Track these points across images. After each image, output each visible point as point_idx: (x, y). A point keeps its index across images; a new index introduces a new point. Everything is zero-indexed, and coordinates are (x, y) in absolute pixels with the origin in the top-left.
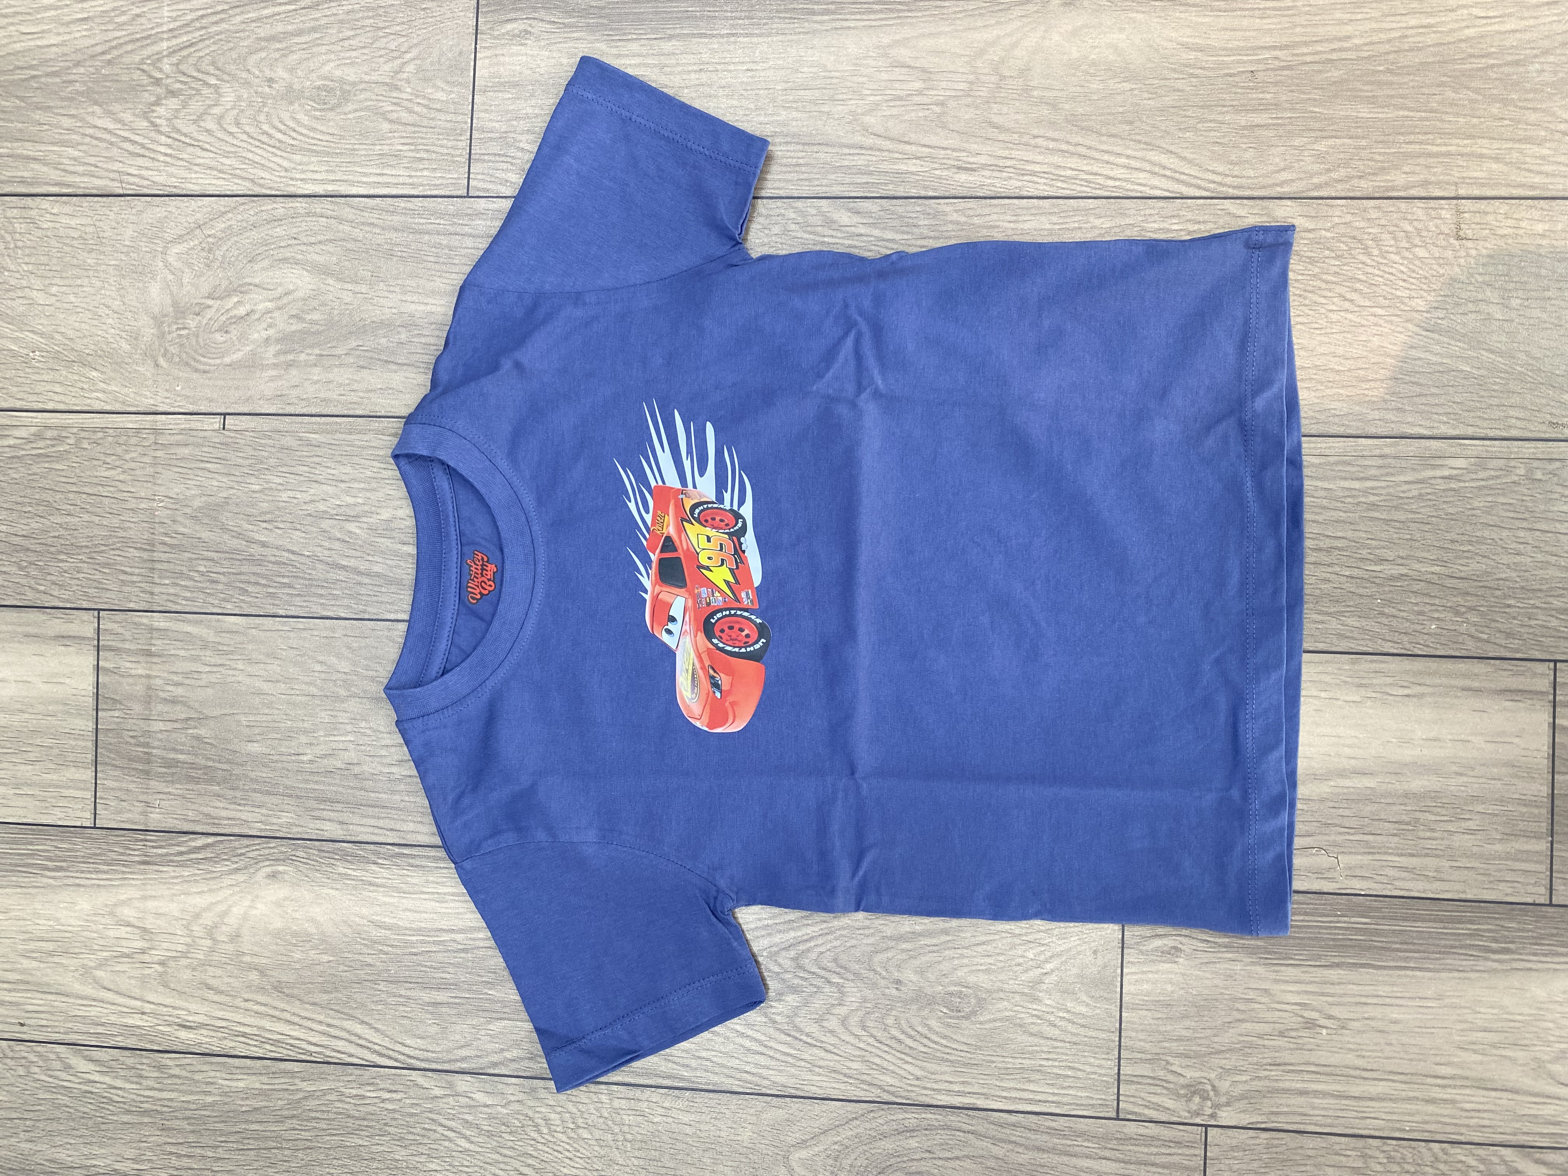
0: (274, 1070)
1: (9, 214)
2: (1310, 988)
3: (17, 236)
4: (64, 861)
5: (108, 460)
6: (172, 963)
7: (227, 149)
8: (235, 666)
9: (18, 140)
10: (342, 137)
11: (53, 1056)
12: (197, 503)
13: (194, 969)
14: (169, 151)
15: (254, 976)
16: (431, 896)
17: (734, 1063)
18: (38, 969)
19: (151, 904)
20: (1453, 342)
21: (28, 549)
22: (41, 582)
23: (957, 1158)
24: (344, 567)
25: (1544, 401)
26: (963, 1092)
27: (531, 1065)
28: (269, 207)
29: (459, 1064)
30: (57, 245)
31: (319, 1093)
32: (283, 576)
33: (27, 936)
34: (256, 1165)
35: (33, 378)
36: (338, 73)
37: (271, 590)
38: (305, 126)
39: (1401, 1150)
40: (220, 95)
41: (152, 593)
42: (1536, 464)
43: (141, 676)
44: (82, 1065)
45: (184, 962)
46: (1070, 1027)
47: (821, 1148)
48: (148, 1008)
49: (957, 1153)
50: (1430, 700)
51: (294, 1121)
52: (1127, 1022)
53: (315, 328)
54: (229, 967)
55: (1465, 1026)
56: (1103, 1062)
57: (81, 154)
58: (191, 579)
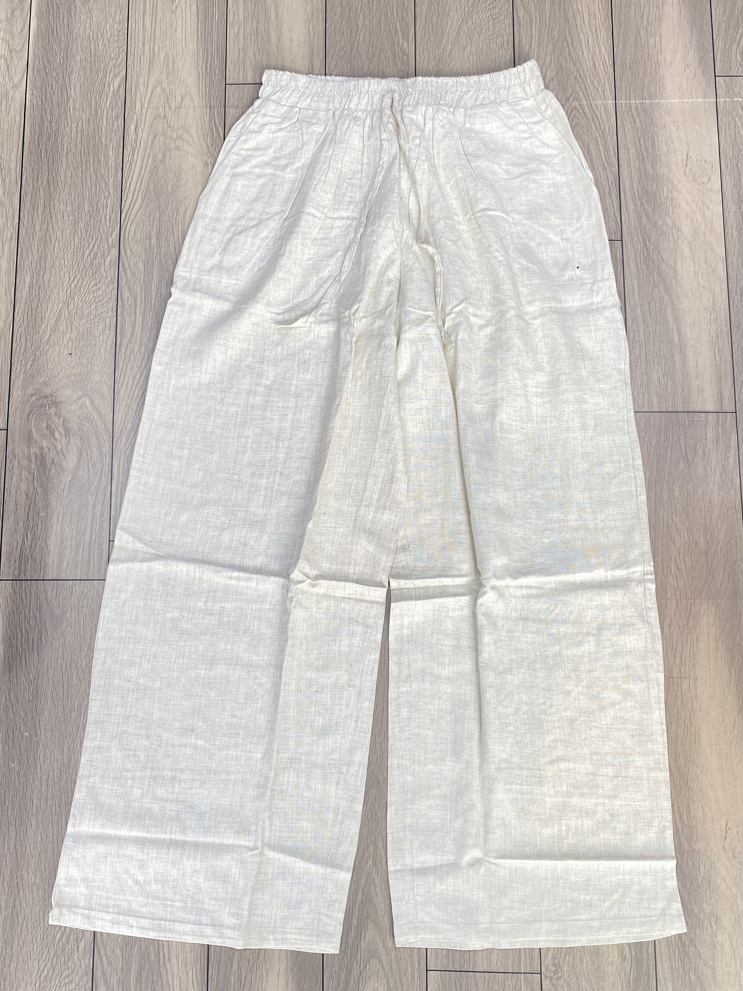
0: (118, 167)
1: (505, 36)
3: (495, 40)
4: (210, 71)
6: (165, 120)
11: (120, 68)
13: (162, 131)
15: (160, 157)
17: (129, 371)
18: (160, 61)
19: (191, 110)
22: (337, 57)
23: (89, 471)
27: (124, 281)
29: (123, 250)
31: (108, 188)
33: (175, 56)
34: (74, 161)
35: (431, 50)
44: (116, 83)
45: (166, 126)
47: (91, 411)
48: (144, 111)
49: (91, 471)
51: (95, 178)
54: (164, 146)
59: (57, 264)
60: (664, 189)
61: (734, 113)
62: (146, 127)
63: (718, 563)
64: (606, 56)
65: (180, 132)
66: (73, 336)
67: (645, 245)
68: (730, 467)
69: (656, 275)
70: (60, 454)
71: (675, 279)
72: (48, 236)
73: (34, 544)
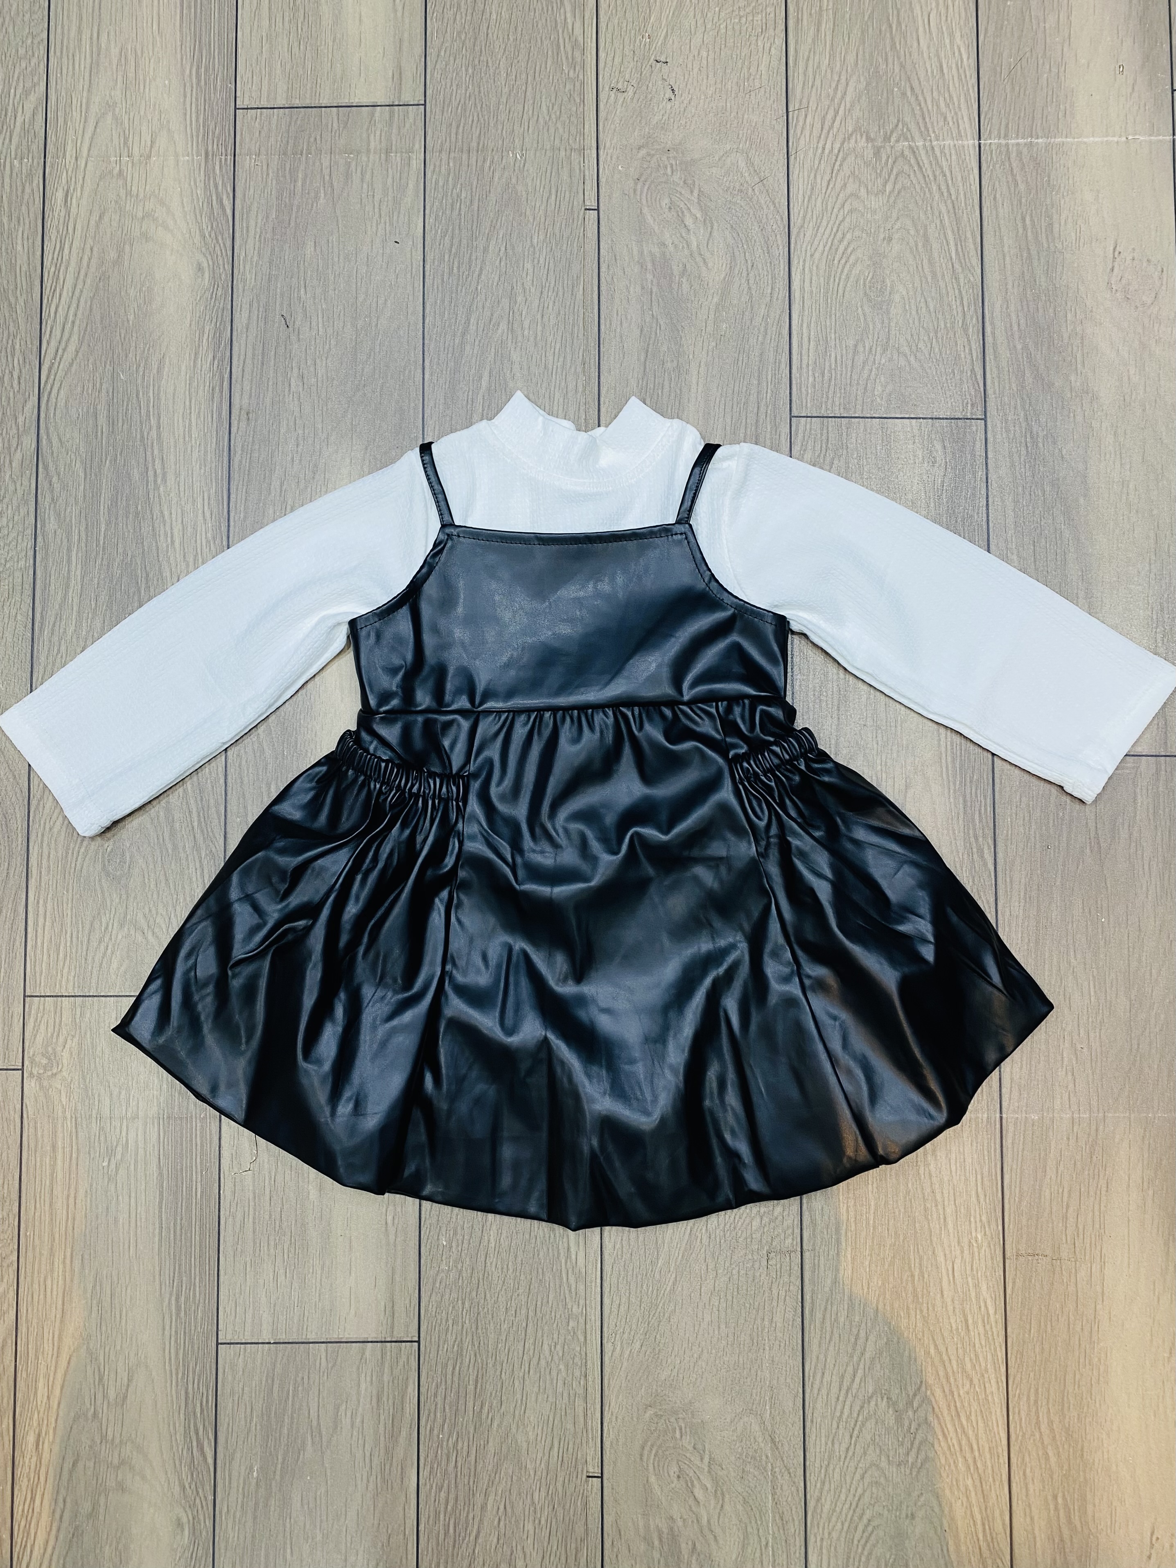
0: (33, 276)
2: (141, 1152)
3: (750, 18)
4: (206, 84)
5: (556, 107)
6: (121, 182)
7: (829, 203)
8: (380, 227)
9: (835, 14)
10: (841, 305)
11: (36, 79)
12: (519, 188)
13: (116, 202)
14: (827, 151)
15: (113, 255)
16: (187, 407)
18: (110, 63)
19: (171, 161)
20: (681, 1252)
21: (476, 39)
22: (448, 52)
24: (469, 320)
25: (634, 1327)
26: (41, 867)
27: (48, 499)
28: (780, 242)
29: (45, 437)
30: (743, 54)
31: (14, 316)
32: (459, 268)
33: (139, 53)
35: (626, 37)
36: (897, 298)
37: (447, 257)
38: (850, 271)
39: (10, 1229)
40: (876, 195)
41: (440, 152)
42: (582, 1321)
43: (369, 146)
44: (29, 106)
45: (122, 193)
46: (99, 955)
48: (82, 161)
50: (384, 1242)
52: (105, 1003)
53: (675, 287)
54: (119, 233)
55: (115, 1279)
56: (72, 984)
57: (823, 72)
58: (454, 187)
60: (1069, 316)
62: (85, 195)
63: (1150, 1044)
64: (962, 50)
65: (150, 204)
67: (1029, 428)
69: (1048, 489)
71: (1085, 496)
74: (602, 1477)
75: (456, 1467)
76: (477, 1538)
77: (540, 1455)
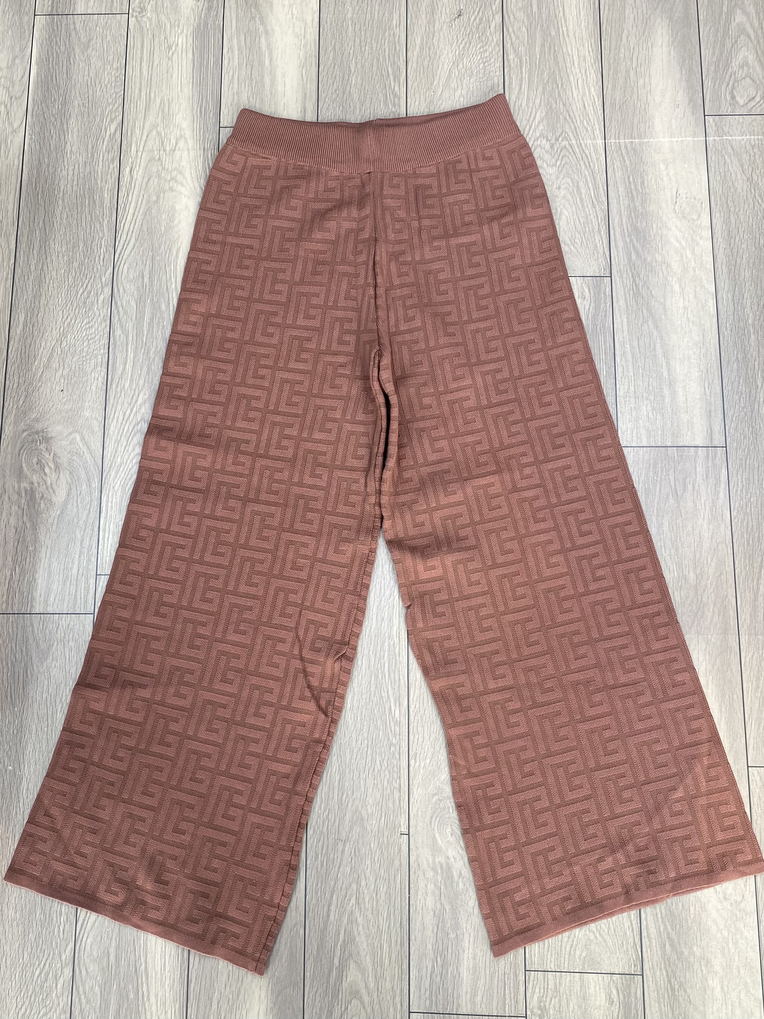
59: (51, 302)
60: (654, 226)
61: (724, 152)
62: (141, 170)
63: (708, 598)
64: (595, 97)
65: (174, 173)
66: (65, 373)
67: (634, 281)
68: (720, 501)
69: (645, 311)
70: (51, 491)
71: (665, 314)
72: (43, 276)
73: (22, 578)
74: (409, 835)
75: (328, 829)
76: (339, 868)
77: (374, 822)
